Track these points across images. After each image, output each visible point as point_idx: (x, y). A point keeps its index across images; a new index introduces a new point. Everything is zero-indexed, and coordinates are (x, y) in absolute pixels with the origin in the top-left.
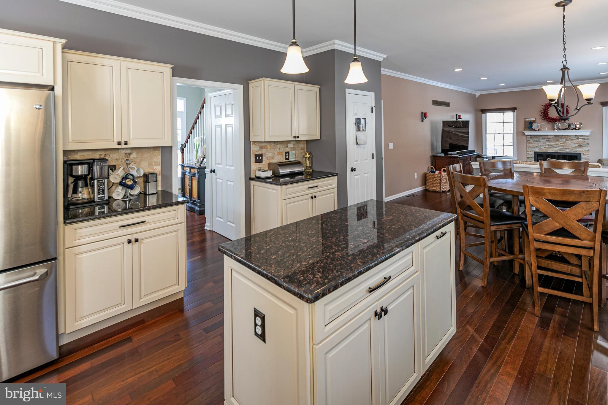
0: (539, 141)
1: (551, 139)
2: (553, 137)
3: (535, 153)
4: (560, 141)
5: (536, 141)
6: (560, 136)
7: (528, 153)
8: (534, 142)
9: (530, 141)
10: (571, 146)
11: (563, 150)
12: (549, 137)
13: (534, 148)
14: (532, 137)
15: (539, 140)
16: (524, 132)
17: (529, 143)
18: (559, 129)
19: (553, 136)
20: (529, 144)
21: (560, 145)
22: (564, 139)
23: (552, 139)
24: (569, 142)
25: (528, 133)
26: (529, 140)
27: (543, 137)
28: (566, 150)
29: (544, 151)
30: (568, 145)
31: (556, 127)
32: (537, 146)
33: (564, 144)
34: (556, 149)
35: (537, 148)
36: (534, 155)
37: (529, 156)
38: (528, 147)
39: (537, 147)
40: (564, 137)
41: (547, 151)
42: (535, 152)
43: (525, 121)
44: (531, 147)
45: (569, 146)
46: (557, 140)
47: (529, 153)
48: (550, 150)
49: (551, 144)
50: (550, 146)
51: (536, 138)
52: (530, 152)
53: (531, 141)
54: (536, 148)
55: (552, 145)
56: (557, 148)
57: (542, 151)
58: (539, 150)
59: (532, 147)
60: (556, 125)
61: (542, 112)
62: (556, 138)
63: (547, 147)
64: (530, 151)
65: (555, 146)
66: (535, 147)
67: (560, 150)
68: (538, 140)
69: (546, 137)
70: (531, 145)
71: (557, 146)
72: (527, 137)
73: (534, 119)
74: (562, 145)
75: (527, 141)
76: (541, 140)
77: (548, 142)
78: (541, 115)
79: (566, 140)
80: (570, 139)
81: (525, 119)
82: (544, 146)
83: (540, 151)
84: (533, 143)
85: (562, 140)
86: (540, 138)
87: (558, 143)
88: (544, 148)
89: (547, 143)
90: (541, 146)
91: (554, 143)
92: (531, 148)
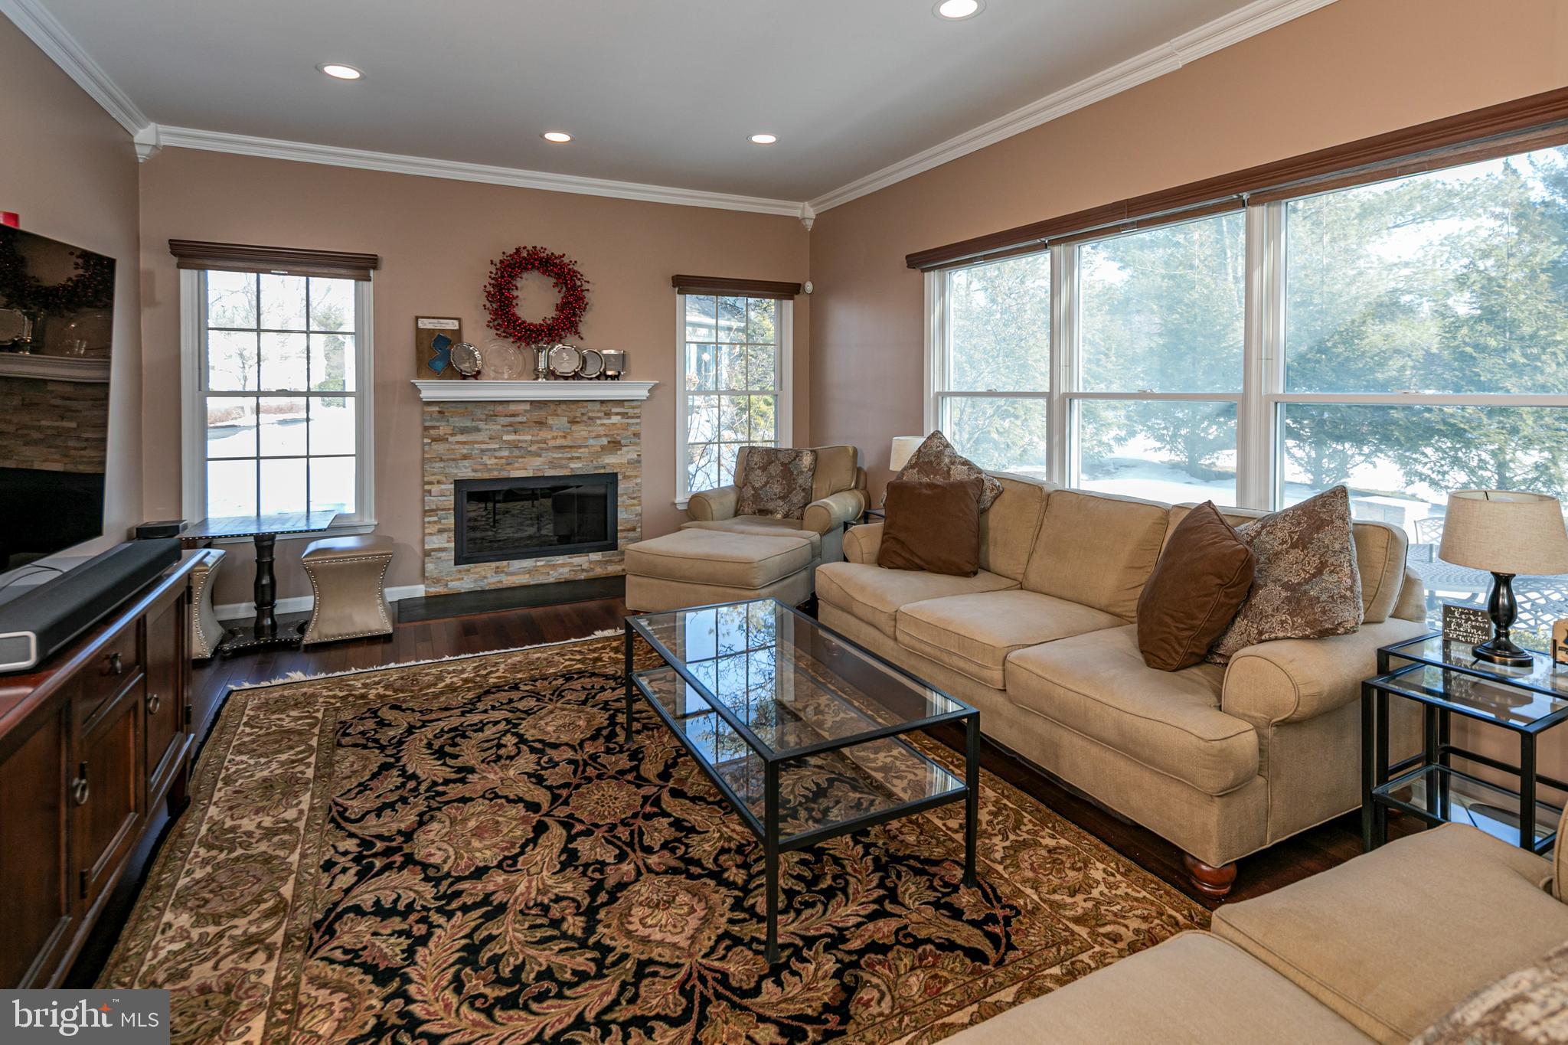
0: (478, 430)
1: (519, 419)
2: (526, 411)
3: (459, 484)
4: (551, 428)
5: (464, 431)
6: (552, 406)
7: (427, 487)
8: (452, 435)
9: (437, 428)
10: (587, 446)
11: (561, 467)
12: (513, 408)
13: (452, 464)
14: (444, 408)
15: (474, 424)
16: (419, 383)
17: (434, 440)
18: (551, 374)
19: (528, 407)
20: (436, 446)
21: (552, 443)
22: (566, 419)
23: (524, 419)
24: (580, 432)
25: (433, 390)
26: (433, 428)
27: (492, 408)
28: (572, 465)
29: (495, 474)
30: (579, 443)
31: (542, 366)
32: (465, 451)
33: (565, 437)
34: (537, 462)
35: (466, 463)
36: (452, 498)
37: (432, 502)
38: (430, 460)
39: (465, 457)
40: (563, 407)
41: (504, 474)
42: (457, 483)
43: (418, 331)
44: (441, 460)
45: (580, 447)
46: (541, 424)
47: (435, 489)
48: (518, 469)
49: (519, 441)
50: (516, 452)
51: (462, 415)
52: (439, 482)
53: (441, 432)
54: (462, 463)
55: (524, 445)
56: (540, 456)
57: (486, 476)
58: (475, 471)
59: (448, 460)
60: (542, 356)
61: (489, 293)
62: (538, 415)
63: (506, 453)
64: (438, 477)
65: (534, 448)
66: (458, 456)
67: (552, 464)
68: (469, 424)
69: (499, 408)
70: (439, 448)
71: (542, 449)
72: (423, 413)
73: (453, 325)
74: (559, 442)
75: (426, 429)
76: (481, 425)
77: (508, 433)
78: (488, 305)
79: (573, 422)
80: (585, 418)
81: (417, 318)
82: (495, 450)
83: (479, 475)
84: (451, 439)
85: (559, 422)
86: (479, 412)
87: (545, 434)
88: (494, 461)
89: (505, 438)
90: (483, 451)
91: (529, 438)
92: (442, 465)
